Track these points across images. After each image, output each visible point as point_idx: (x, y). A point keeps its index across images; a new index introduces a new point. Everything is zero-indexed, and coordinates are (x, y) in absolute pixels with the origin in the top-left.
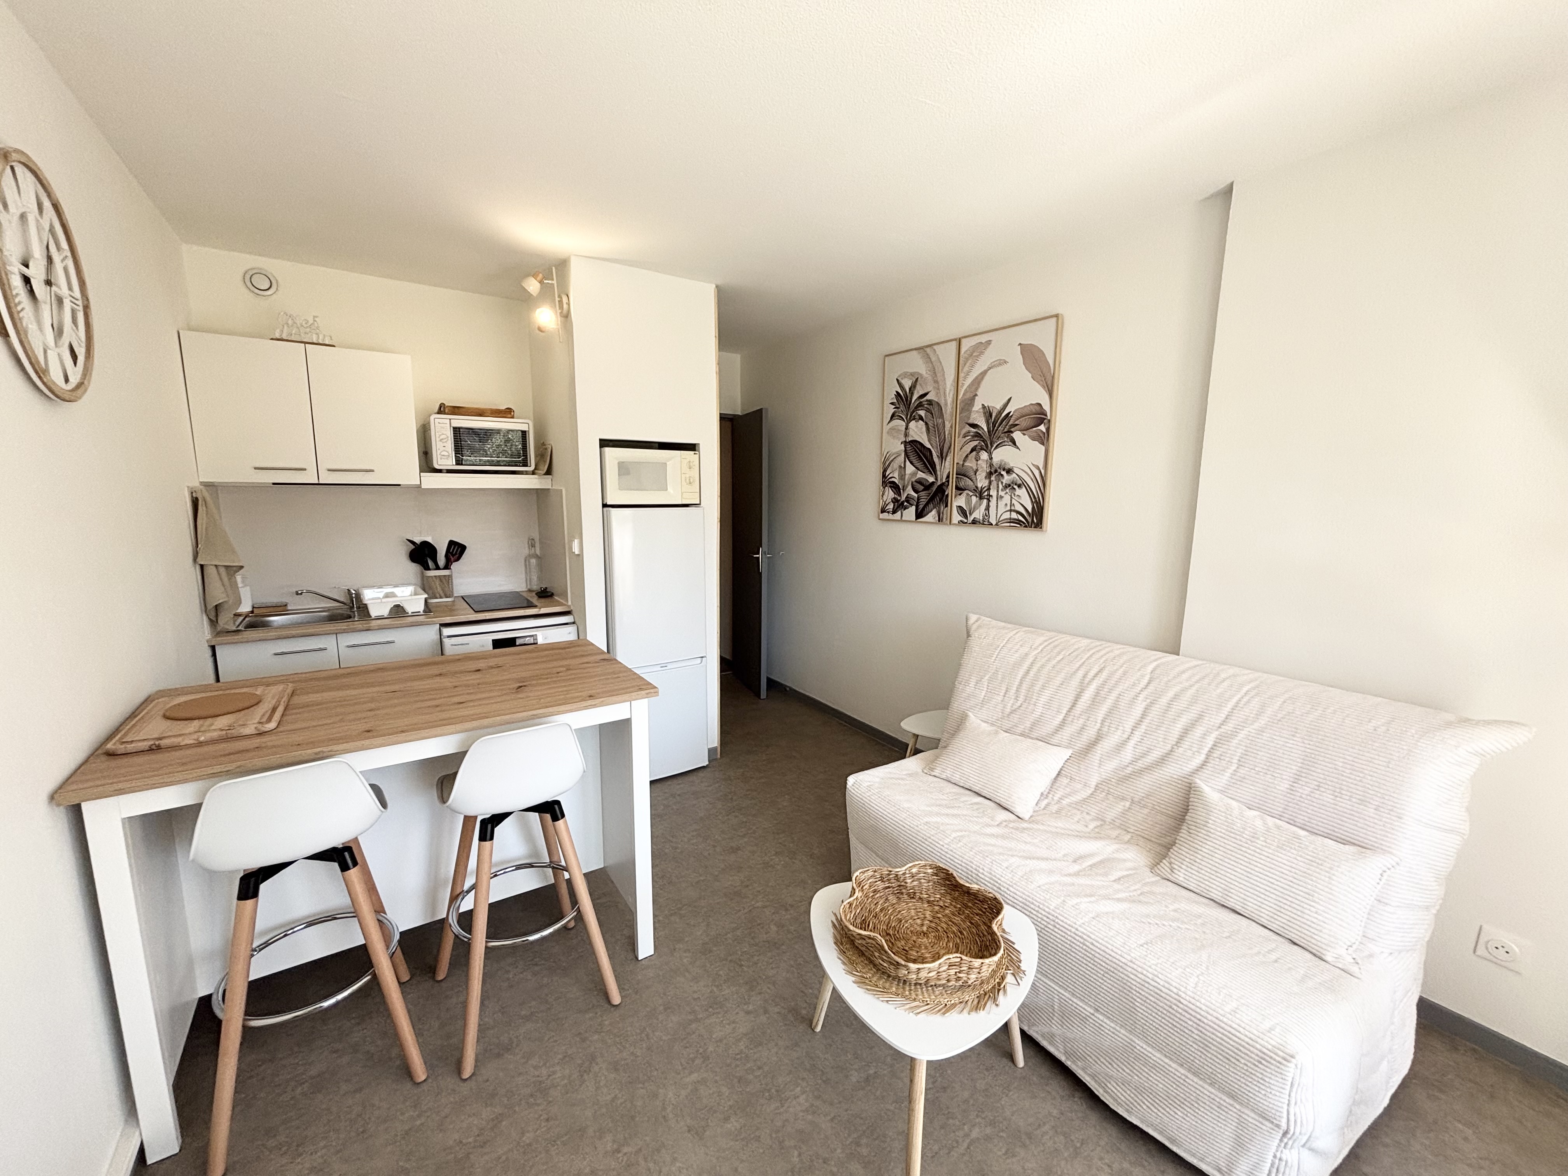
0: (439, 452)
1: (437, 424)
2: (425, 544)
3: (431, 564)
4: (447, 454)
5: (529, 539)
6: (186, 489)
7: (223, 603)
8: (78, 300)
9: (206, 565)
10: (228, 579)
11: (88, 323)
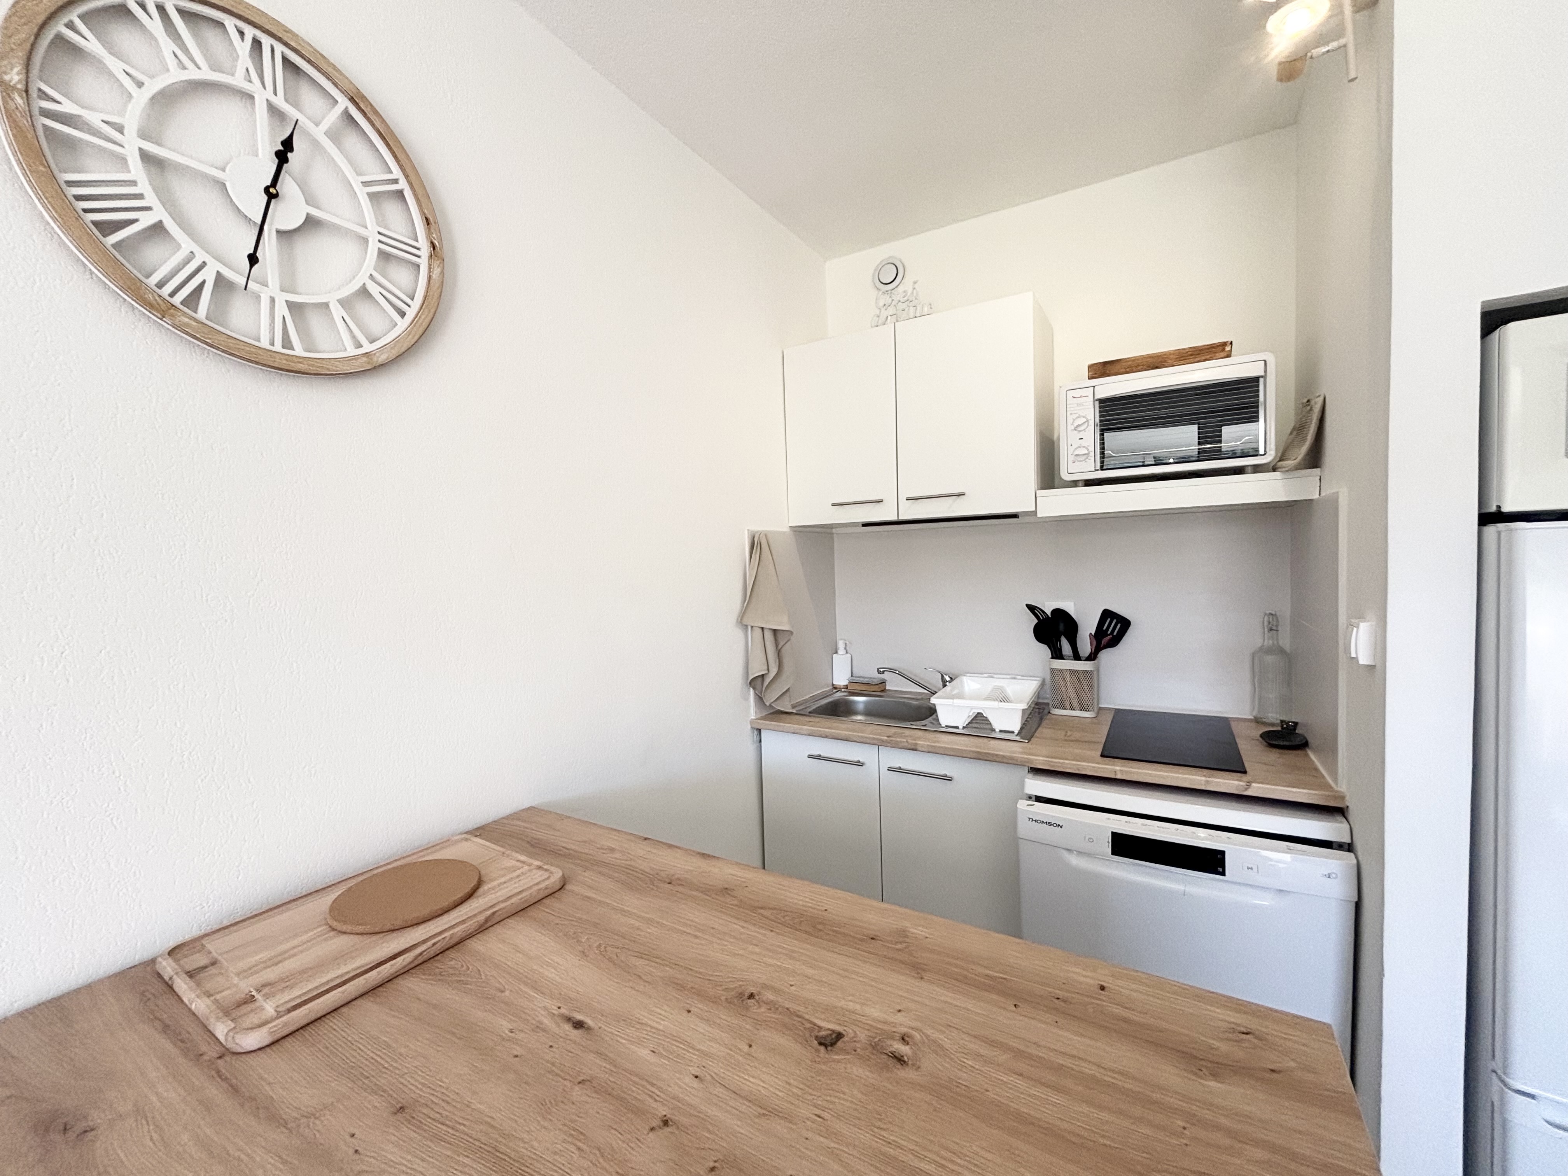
0: (1071, 449)
1: (1070, 399)
2: (1060, 614)
3: (1066, 648)
4: (1085, 452)
5: (1266, 614)
6: (746, 532)
7: (763, 676)
8: (418, 249)
9: (752, 627)
10: (777, 646)
11: (430, 278)
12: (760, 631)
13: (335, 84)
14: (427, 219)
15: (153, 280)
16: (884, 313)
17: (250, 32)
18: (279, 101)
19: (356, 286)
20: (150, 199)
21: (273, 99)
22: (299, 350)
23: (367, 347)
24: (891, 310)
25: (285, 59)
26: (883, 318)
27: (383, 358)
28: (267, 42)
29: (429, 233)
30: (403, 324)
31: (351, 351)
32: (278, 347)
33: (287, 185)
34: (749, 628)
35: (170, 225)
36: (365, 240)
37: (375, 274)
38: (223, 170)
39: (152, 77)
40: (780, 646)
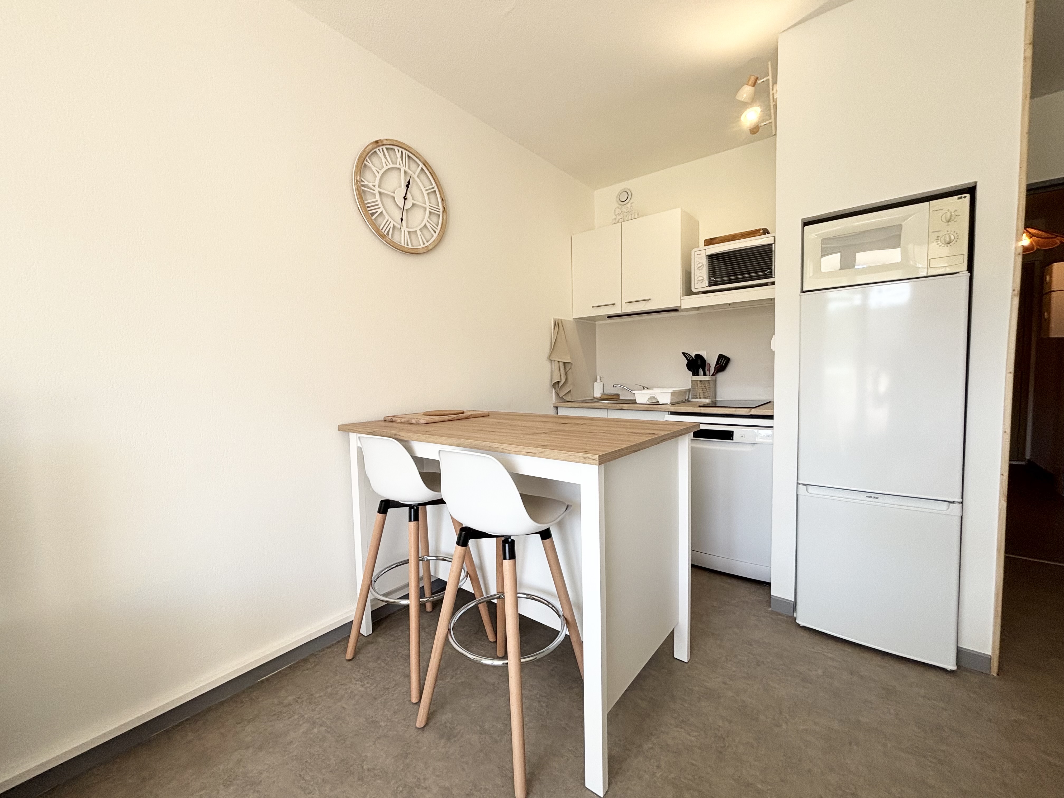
0: (696, 278)
1: (696, 255)
2: (698, 356)
3: (701, 371)
4: (702, 278)
6: (552, 319)
7: (558, 382)
8: (439, 209)
9: (554, 361)
10: (565, 371)
11: (443, 219)
12: (558, 363)
13: (420, 160)
14: (443, 199)
15: (381, 228)
16: (618, 217)
17: (401, 150)
18: (407, 170)
19: (423, 225)
20: (380, 205)
21: (405, 169)
22: (410, 246)
23: (427, 244)
24: (621, 216)
25: (408, 156)
26: (617, 221)
27: (430, 247)
28: (404, 151)
29: (443, 204)
30: (435, 236)
31: (422, 246)
32: (406, 246)
33: (409, 196)
34: (553, 362)
35: (384, 212)
36: (425, 209)
37: (429, 220)
38: (394, 193)
39: (380, 170)
40: (567, 371)
